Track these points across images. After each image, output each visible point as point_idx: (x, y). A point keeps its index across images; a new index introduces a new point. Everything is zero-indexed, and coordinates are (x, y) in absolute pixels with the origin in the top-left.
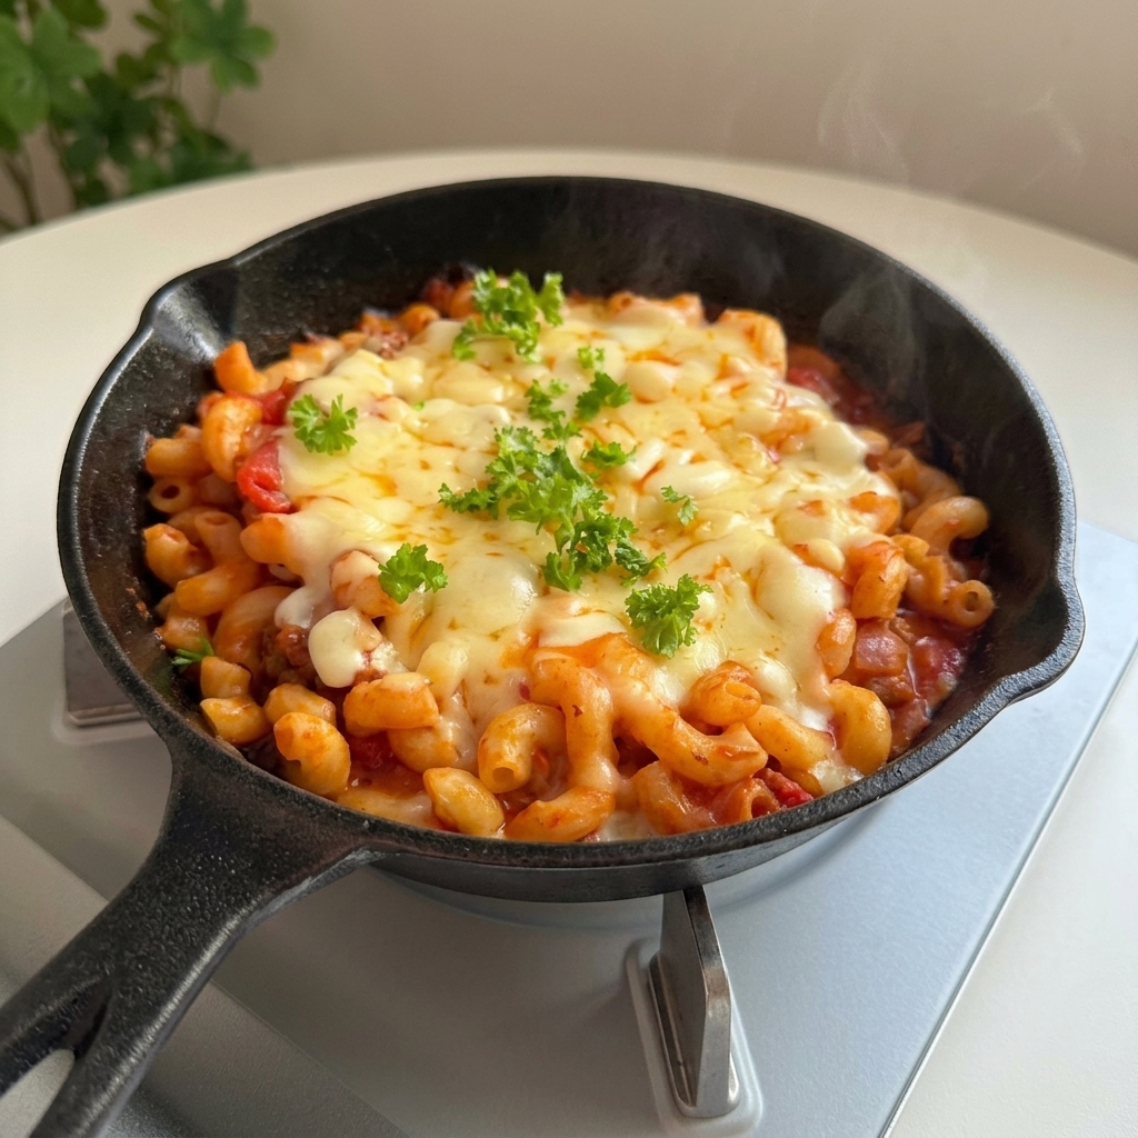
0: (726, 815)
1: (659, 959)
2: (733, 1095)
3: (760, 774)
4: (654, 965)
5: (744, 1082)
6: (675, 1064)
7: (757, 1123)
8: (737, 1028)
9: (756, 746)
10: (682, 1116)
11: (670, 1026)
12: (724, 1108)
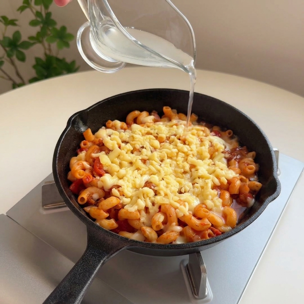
0: (203, 237)
1: (188, 265)
2: (206, 294)
3: (209, 228)
4: (187, 265)
5: (209, 291)
6: (193, 287)
7: (212, 300)
8: (207, 283)
9: (209, 223)
10: (196, 299)
11: (191, 277)
12: (204, 296)
